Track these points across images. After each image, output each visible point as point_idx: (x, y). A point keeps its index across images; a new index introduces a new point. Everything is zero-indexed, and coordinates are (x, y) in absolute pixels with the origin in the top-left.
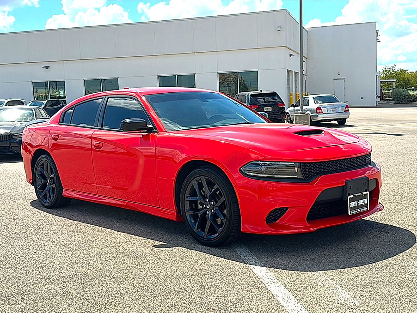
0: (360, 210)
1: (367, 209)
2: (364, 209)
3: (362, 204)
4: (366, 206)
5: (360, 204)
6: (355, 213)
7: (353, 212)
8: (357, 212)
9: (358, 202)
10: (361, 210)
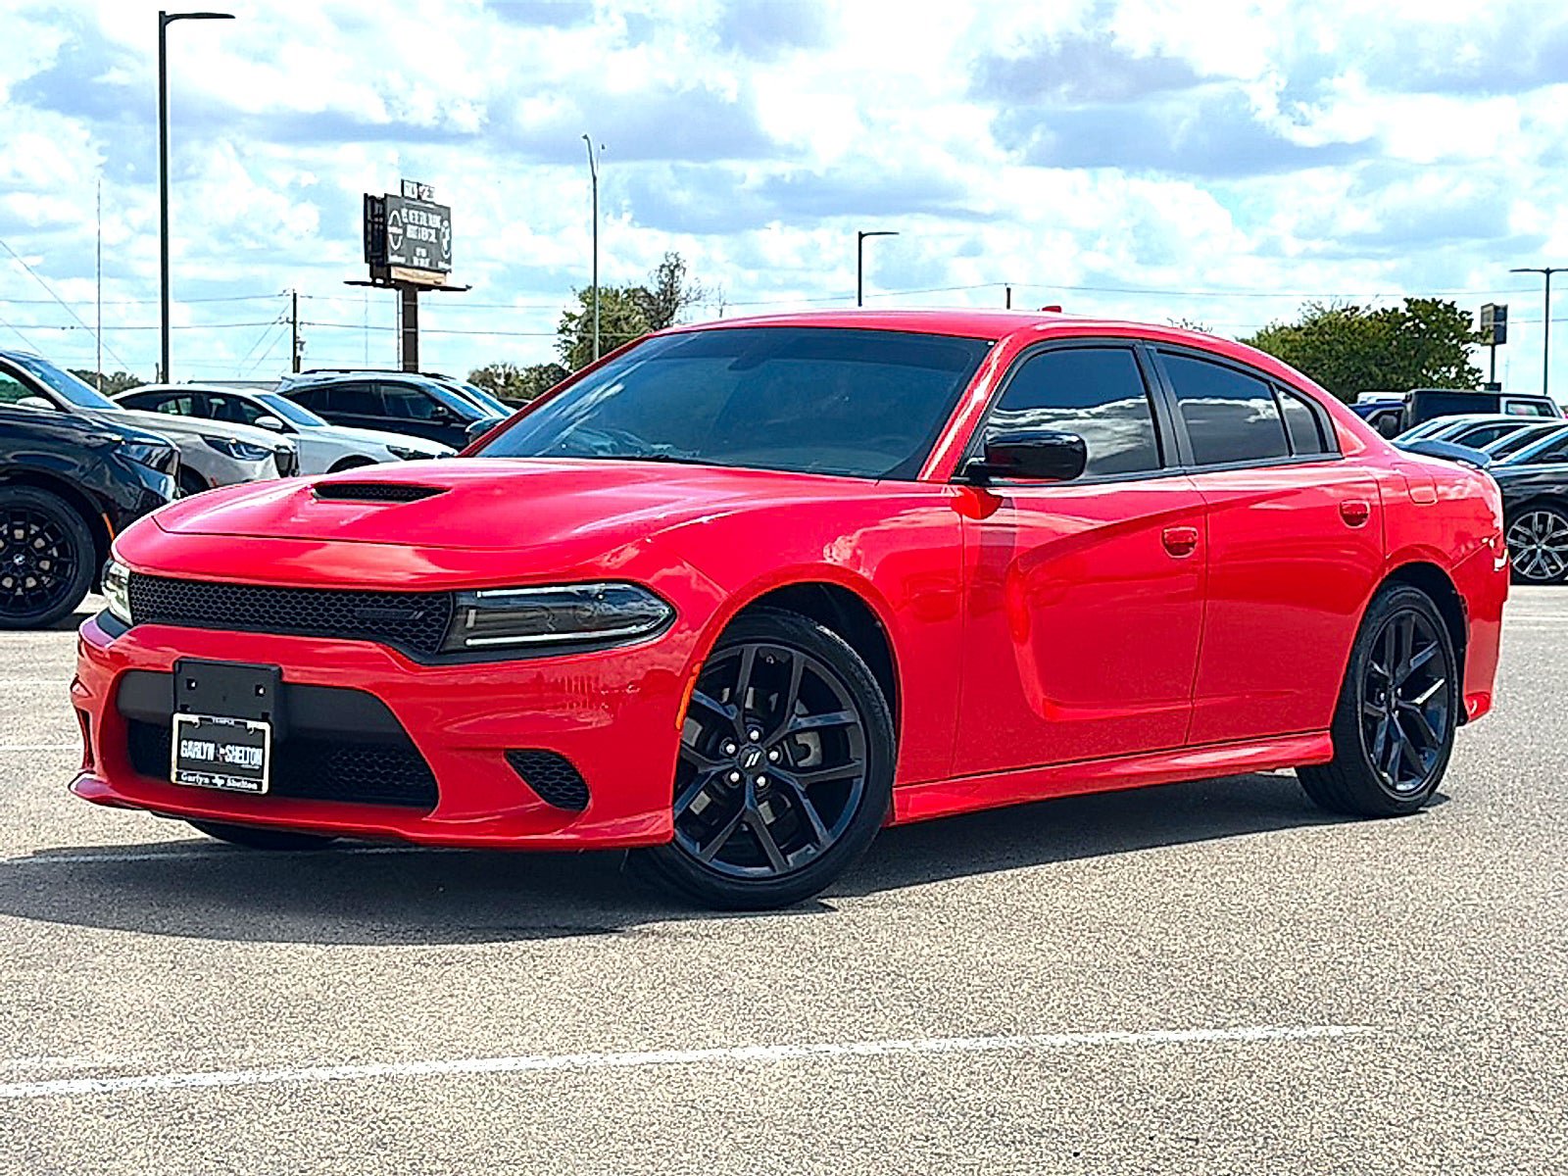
0: (223, 782)
1: (255, 786)
2: (244, 784)
3: (237, 761)
4: (254, 774)
5: (227, 760)
6: (200, 784)
7: (190, 779)
8: (211, 783)
9: (222, 751)
10: (229, 784)
